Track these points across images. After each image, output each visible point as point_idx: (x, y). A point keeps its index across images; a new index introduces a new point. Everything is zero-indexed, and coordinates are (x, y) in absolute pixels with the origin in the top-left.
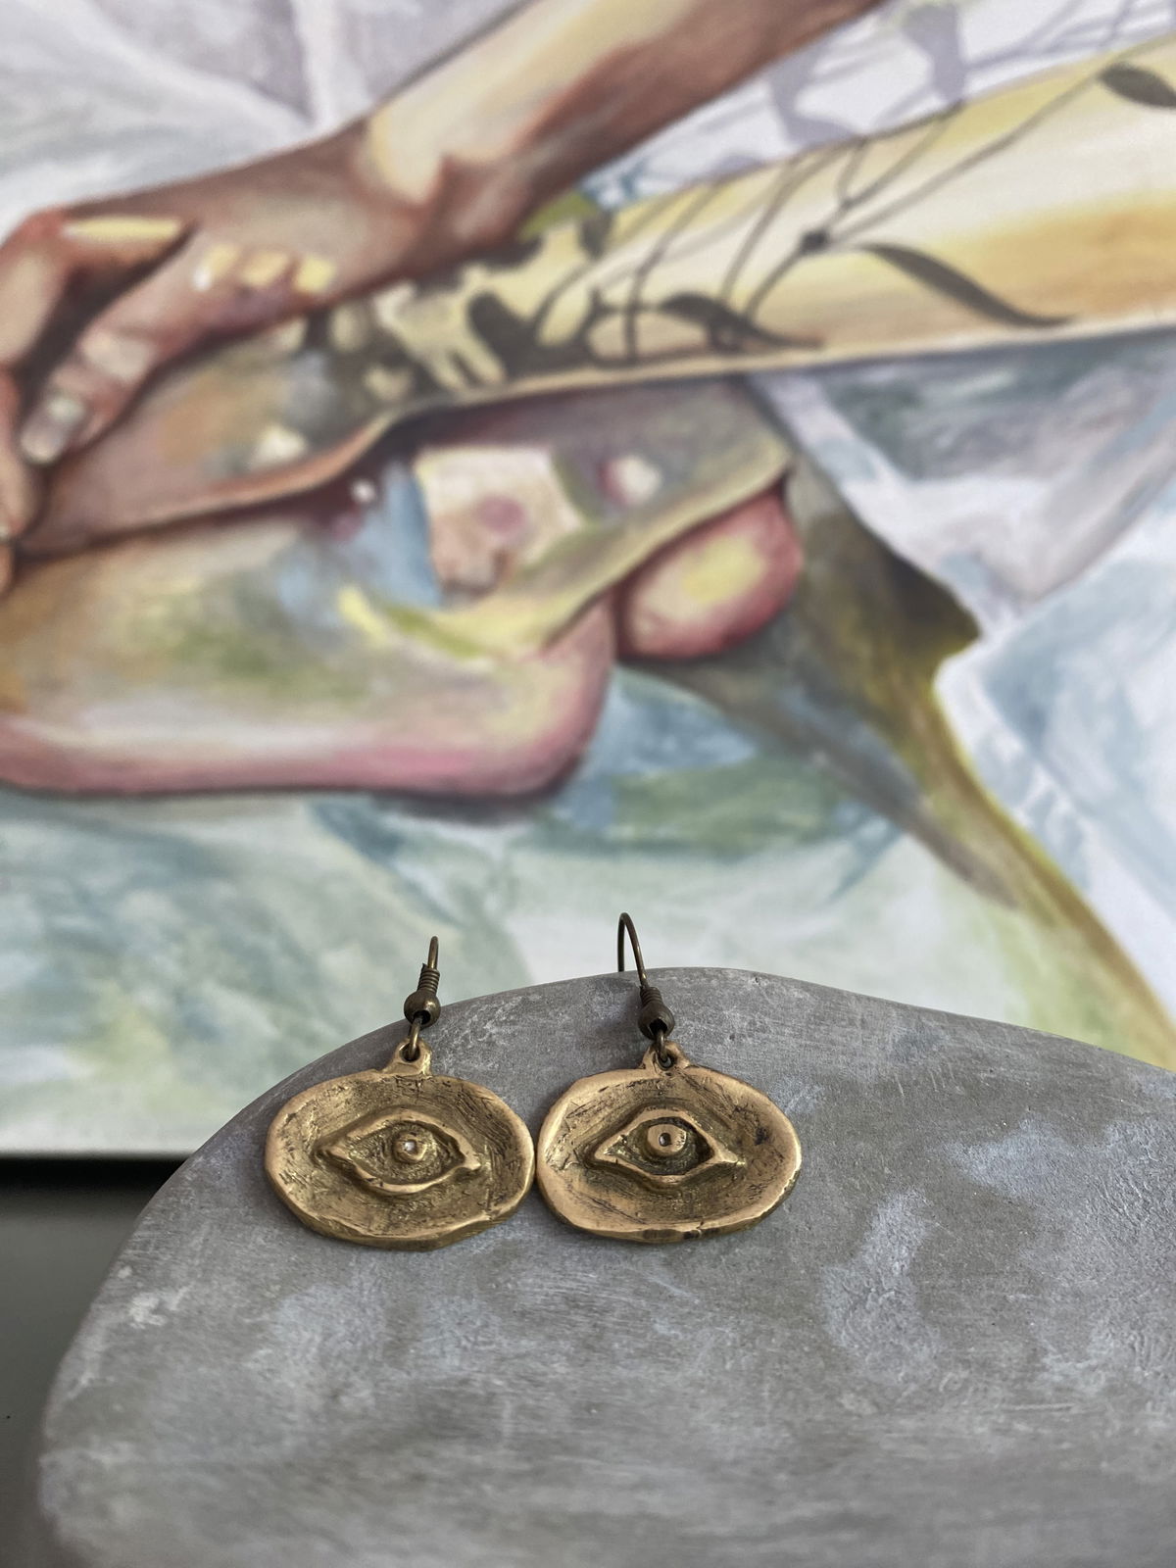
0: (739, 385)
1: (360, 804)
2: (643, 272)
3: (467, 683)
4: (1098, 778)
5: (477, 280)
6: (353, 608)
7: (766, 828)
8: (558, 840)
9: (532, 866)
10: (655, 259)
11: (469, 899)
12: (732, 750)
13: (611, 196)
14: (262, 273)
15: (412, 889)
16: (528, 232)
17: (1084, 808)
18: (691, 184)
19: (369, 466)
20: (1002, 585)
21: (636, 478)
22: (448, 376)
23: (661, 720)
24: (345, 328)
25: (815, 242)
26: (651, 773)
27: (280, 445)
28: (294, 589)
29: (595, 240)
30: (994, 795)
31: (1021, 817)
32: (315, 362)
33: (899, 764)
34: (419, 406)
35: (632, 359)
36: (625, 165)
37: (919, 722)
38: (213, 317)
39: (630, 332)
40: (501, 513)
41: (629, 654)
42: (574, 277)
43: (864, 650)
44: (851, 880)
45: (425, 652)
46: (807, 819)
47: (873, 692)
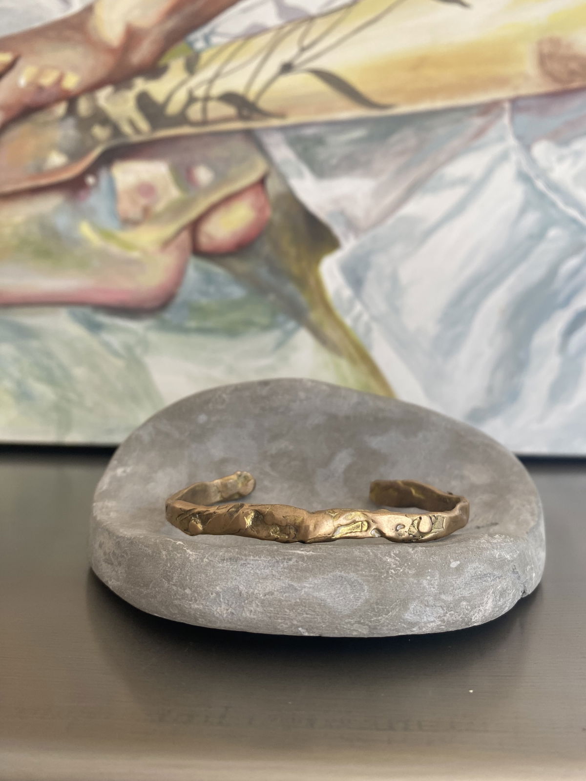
0: (250, 135)
1: (87, 311)
2: (211, 82)
3: (130, 262)
4: (380, 306)
5: (140, 85)
6: (85, 230)
7: (248, 324)
8: (165, 327)
9: (154, 337)
10: (217, 76)
11: (129, 349)
12: (237, 292)
13: (200, 45)
14: (48, 80)
15: (107, 345)
16: (163, 62)
17: (374, 318)
18: (235, 38)
19: (93, 169)
20: (352, 226)
21: (203, 175)
22: (127, 129)
23: (208, 278)
24: (83, 106)
25: (287, 68)
26: (204, 301)
27: (57, 159)
28: (62, 222)
29: (191, 67)
30: (339, 312)
31: (348, 321)
32: (71, 122)
33: (303, 299)
34: (115, 142)
35: (204, 122)
36: (206, 29)
37: (312, 281)
38: (27, 100)
39: (204, 110)
40: (146, 190)
41: (197, 251)
42: (182, 84)
43: (292, 251)
44: (280, 345)
45: (114, 249)
46: (264, 320)
47: (295, 269)
